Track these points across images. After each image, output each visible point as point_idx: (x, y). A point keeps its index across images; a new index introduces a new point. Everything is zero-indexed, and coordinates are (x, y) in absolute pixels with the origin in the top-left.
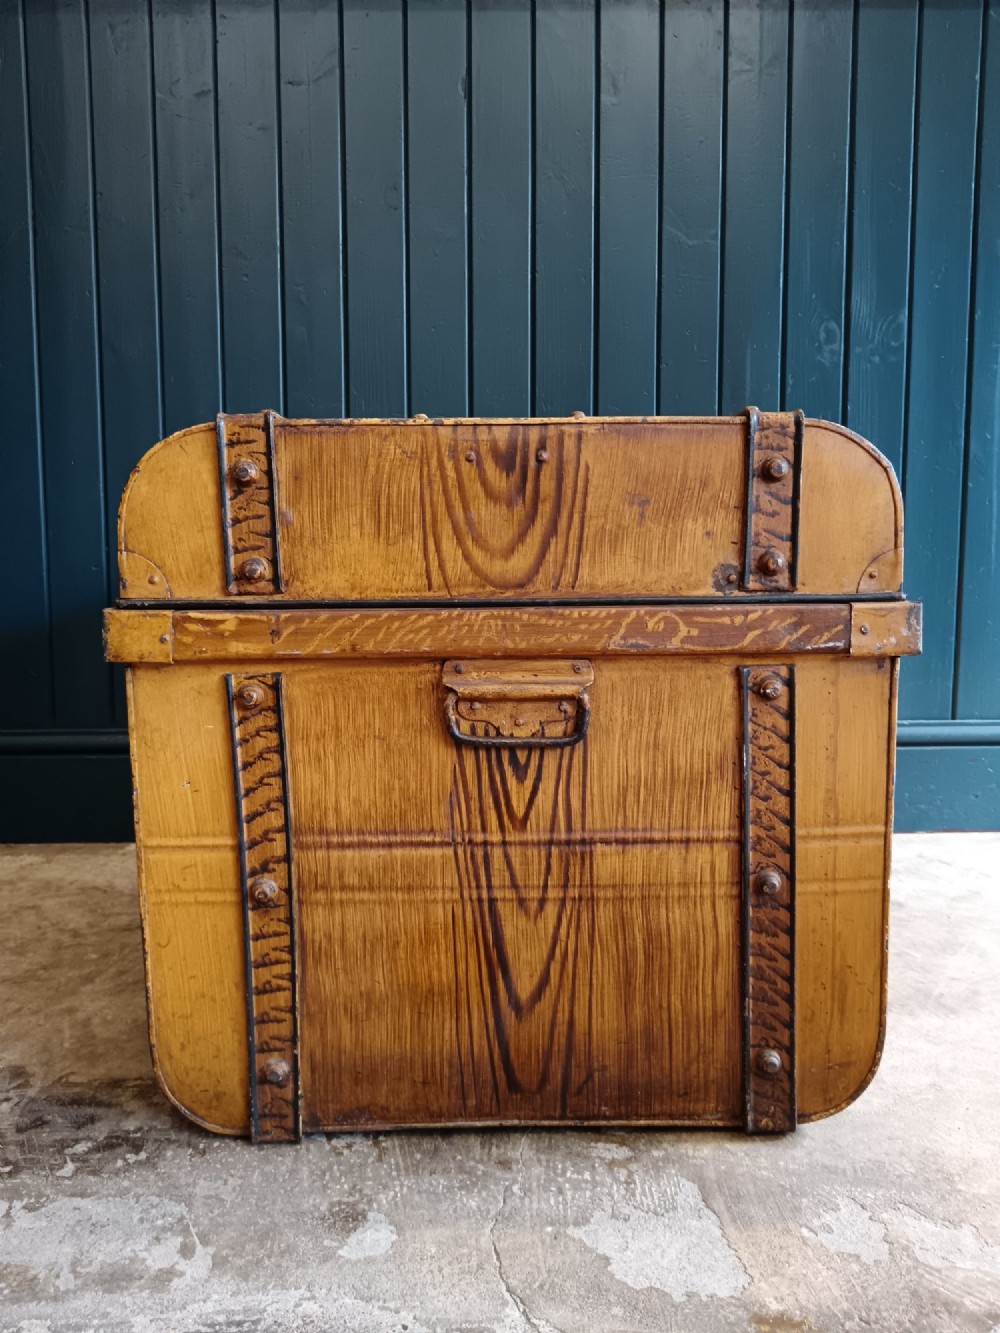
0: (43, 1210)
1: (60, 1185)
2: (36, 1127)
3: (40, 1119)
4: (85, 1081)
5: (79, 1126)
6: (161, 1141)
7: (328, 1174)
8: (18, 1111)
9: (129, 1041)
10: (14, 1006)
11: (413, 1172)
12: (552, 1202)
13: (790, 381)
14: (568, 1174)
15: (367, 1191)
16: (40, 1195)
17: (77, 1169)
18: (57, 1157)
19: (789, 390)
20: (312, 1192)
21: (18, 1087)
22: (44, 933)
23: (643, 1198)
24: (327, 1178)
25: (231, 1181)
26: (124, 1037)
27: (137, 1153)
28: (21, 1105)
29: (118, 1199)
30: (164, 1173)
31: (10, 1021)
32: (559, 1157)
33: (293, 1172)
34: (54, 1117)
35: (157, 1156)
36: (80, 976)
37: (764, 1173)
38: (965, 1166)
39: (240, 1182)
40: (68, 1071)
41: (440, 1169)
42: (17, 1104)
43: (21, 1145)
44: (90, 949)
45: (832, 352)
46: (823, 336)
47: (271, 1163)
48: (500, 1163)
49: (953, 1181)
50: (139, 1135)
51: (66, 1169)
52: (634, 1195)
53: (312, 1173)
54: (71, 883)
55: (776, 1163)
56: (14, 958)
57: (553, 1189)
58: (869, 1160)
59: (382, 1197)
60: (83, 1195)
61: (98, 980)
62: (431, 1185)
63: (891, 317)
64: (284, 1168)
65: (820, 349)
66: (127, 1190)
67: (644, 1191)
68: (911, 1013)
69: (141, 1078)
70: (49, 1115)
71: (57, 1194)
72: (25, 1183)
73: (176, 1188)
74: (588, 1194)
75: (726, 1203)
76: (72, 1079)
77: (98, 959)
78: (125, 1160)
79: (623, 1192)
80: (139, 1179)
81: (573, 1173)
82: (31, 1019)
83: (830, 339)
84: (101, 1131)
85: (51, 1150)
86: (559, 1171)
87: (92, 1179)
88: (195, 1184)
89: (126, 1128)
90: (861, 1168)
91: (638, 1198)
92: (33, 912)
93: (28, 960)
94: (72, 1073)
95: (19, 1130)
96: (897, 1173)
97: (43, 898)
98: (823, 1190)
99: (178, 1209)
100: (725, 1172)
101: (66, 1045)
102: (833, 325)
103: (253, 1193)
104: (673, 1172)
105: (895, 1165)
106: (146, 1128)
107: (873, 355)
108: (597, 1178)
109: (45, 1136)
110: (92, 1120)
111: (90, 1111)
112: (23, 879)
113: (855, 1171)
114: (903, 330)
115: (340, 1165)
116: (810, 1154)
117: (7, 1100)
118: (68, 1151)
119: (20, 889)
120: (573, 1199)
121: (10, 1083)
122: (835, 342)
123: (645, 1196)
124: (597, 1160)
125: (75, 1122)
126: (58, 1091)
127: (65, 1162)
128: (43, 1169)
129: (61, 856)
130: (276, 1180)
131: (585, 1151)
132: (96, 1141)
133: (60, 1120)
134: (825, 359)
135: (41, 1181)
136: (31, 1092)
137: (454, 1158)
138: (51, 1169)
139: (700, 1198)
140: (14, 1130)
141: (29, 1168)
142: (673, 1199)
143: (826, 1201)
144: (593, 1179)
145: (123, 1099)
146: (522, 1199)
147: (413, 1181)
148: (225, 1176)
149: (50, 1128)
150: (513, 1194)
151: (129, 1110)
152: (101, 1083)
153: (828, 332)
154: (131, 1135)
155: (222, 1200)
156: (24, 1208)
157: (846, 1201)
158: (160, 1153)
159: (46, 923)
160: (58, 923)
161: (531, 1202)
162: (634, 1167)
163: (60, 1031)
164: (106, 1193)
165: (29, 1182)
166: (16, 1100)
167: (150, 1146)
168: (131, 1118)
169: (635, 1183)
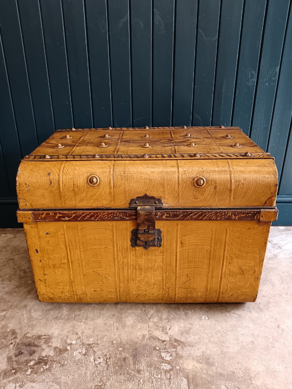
0: (24, 387)
1: (27, 378)
2: (20, 355)
3: (20, 351)
4: (31, 336)
5: (31, 355)
6: (52, 361)
7: (94, 374)
8: (15, 348)
9: (41, 319)
10: (10, 304)
11: (116, 374)
12: (150, 386)
13: (237, 92)
14: (155, 376)
15: (104, 381)
16: (23, 382)
17: (31, 372)
18: (26, 367)
19: (237, 95)
20: (90, 381)
21: (14, 338)
22: (16, 272)
23: (173, 385)
24: (94, 376)
25: (70, 377)
26: (40, 318)
27: (46, 366)
28: (15, 345)
29: (42, 383)
30: (53, 373)
31: (10, 311)
32: (153, 369)
33: (86, 373)
34: (24, 351)
35: (51, 367)
36: (27, 291)
37: (204, 376)
38: (255, 374)
39: (72, 377)
40: (26, 332)
41: (122, 373)
42: (14, 346)
43: (17, 362)
44: (29, 279)
45: (253, 82)
46: (250, 76)
47: (80, 370)
48: (138, 371)
49: (252, 380)
50: (46, 358)
51: (28, 371)
52: (170, 384)
53: (90, 373)
54: (22, 248)
55: (208, 372)
56: (9, 282)
57: (151, 381)
58: (231, 371)
59: (108, 383)
60: (34, 382)
61: (32, 293)
62: (120, 379)
63: (274, 69)
64: (83, 372)
65: (248, 80)
66: (44, 380)
67: (173, 382)
68: (250, 311)
69: (45, 335)
70: (23, 350)
71: (27, 381)
72: (18, 377)
73: (56, 379)
74: (159, 383)
75: (194, 387)
76: (28, 335)
77: (32, 283)
78: (43, 368)
79: (168, 382)
80: (47, 375)
81: (156, 375)
82: (15, 310)
83: (252, 77)
84: (36, 357)
85: (24, 364)
86: (152, 374)
87: (35, 375)
88: (61, 378)
89: (43, 356)
90: (229, 374)
91: (172, 385)
92: (12, 261)
93: (13, 284)
94: (28, 333)
95: (16, 356)
96: (238, 376)
97: (14, 255)
98: (218, 382)
99: (57, 387)
100: (194, 375)
101: (25, 321)
102: (254, 72)
103: (76, 381)
104: (181, 375)
105: (238, 374)
106: (48, 356)
107: (266, 83)
108: (162, 377)
109: (22, 358)
110: (34, 352)
111: (33, 348)
112: (8, 245)
113: (227, 376)
114: (277, 74)
115: (97, 371)
116: (217, 368)
117: (11, 344)
118: (29, 364)
119: (8, 250)
120: (155, 385)
121: (12, 337)
122: (254, 78)
123: (174, 384)
124: (162, 370)
125: (30, 353)
126: (25, 340)
127: (28, 369)
128: (23, 372)
129: (18, 235)
130: (81, 376)
131: (159, 367)
132: (35, 360)
133: (26, 352)
134: (250, 84)
135: (22, 376)
136: (18, 341)
137: (126, 369)
138: (25, 372)
139: (187, 385)
140: (14, 356)
141: (20, 371)
142: (180, 385)
143: (219, 387)
144: (161, 377)
145: (41, 344)
146: (143, 385)
147: (116, 377)
148: (68, 375)
149: (24, 355)
150: (141, 383)
151: (43, 348)
152: (35, 337)
153: (252, 75)
154: (44, 359)
155: (68, 384)
156: (19, 386)
157: (224, 387)
158: (52, 365)
159: (16, 266)
160: (20, 266)
161: (145, 386)
162: (171, 373)
163: (23, 315)
164: (39, 381)
165: (20, 376)
166: (14, 344)
167: (49, 363)
168: (44, 351)
169: (171, 379)
